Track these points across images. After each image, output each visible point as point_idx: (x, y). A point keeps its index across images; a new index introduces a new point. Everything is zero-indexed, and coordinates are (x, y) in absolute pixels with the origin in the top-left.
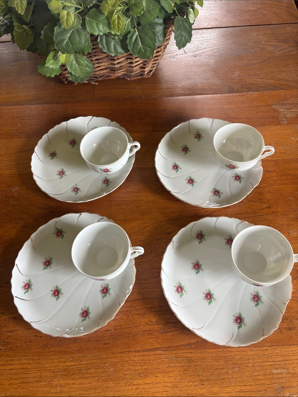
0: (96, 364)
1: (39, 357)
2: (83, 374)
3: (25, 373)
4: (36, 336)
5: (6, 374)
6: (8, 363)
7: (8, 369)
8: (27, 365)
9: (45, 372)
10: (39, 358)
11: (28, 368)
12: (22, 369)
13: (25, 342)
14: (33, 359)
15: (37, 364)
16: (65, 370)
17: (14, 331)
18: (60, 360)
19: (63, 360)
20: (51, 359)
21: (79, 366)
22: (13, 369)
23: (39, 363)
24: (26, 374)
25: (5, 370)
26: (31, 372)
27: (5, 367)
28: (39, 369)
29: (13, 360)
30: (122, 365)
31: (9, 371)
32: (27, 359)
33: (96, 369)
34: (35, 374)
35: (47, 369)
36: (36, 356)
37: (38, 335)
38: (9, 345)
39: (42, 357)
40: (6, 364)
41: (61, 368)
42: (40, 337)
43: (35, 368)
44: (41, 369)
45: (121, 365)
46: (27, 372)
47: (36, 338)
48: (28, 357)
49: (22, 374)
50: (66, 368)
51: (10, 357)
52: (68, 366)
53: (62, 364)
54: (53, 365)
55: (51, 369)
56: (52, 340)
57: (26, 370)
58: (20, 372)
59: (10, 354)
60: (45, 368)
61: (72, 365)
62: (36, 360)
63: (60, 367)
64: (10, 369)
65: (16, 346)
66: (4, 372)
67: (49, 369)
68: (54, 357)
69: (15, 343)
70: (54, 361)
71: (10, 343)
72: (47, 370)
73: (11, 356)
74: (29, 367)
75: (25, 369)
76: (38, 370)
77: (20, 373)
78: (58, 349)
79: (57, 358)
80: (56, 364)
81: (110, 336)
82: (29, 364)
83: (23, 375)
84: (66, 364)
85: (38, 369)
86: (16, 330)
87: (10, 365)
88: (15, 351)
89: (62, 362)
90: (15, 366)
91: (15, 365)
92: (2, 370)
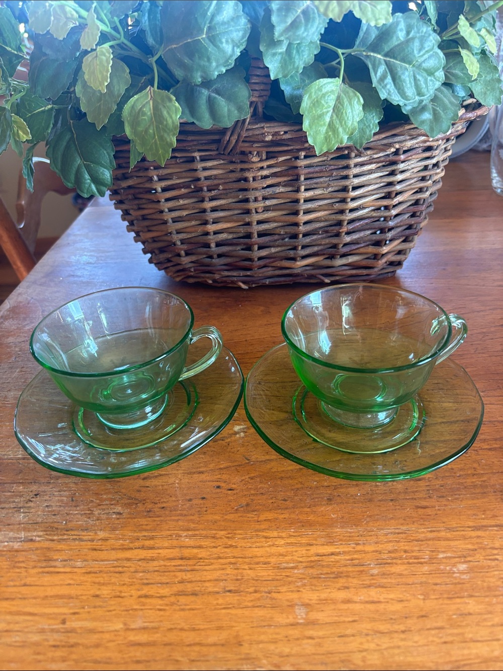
0: (405, 551)
1: (230, 532)
2: (372, 575)
3: (189, 568)
4: (218, 487)
5: (132, 570)
6: (137, 544)
7: (138, 558)
8: (195, 551)
9: (250, 569)
10: (229, 534)
11: (200, 556)
12: (182, 559)
13: (188, 498)
14: (213, 537)
15: (226, 547)
16: (312, 564)
17: (156, 477)
18: (292, 540)
19: (304, 541)
20: (266, 537)
21: (355, 556)
22: (153, 559)
23: (231, 546)
24: (192, 570)
25: (128, 560)
26: (207, 568)
27: (128, 554)
28: (233, 560)
29: (152, 538)
30: (490, 557)
31: (140, 563)
32: (194, 536)
33: (409, 563)
34: (221, 572)
35: (257, 560)
36: (222, 530)
37: (222, 485)
38: (144, 504)
39: (240, 532)
40: (131, 545)
41: (301, 559)
42: (230, 490)
43: (220, 558)
44: (239, 559)
45: (487, 557)
46: (197, 567)
47: (218, 490)
48: (197, 532)
49: (181, 571)
50: (317, 558)
51: (146, 530)
52: (321, 556)
53: (303, 551)
54: (274, 550)
55: (269, 560)
56: (264, 497)
57: (191, 562)
58: (174, 566)
59: (146, 523)
60: (251, 558)
61: (332, 554)
62: (221, 538)
63: (295, 558)
64: (144, 559)
65: (163, 508)
66: (126, 565)
67: (262, 559)
68: (275, 534)
69: (159, 500)
70: (276, 543)
71: (145, 500)
72: (257, 563)
73: (148, 527)
74: (202, 553)
75: (189, 559)
76: (231, 563)
77: (173, 568)
78: (283, 516)
79: (284, 535)
80: (282, 550)
81: (428, 490)
82: (200, 547)
83: (184, 573)
84: (314, 550)
85: (228, 560)
86: (161, 475)
87: (143, 548)
88: (159, 517)
89: (301, 545)
90: (160, 551)
91: (159, 548)
92: (119, 559)
